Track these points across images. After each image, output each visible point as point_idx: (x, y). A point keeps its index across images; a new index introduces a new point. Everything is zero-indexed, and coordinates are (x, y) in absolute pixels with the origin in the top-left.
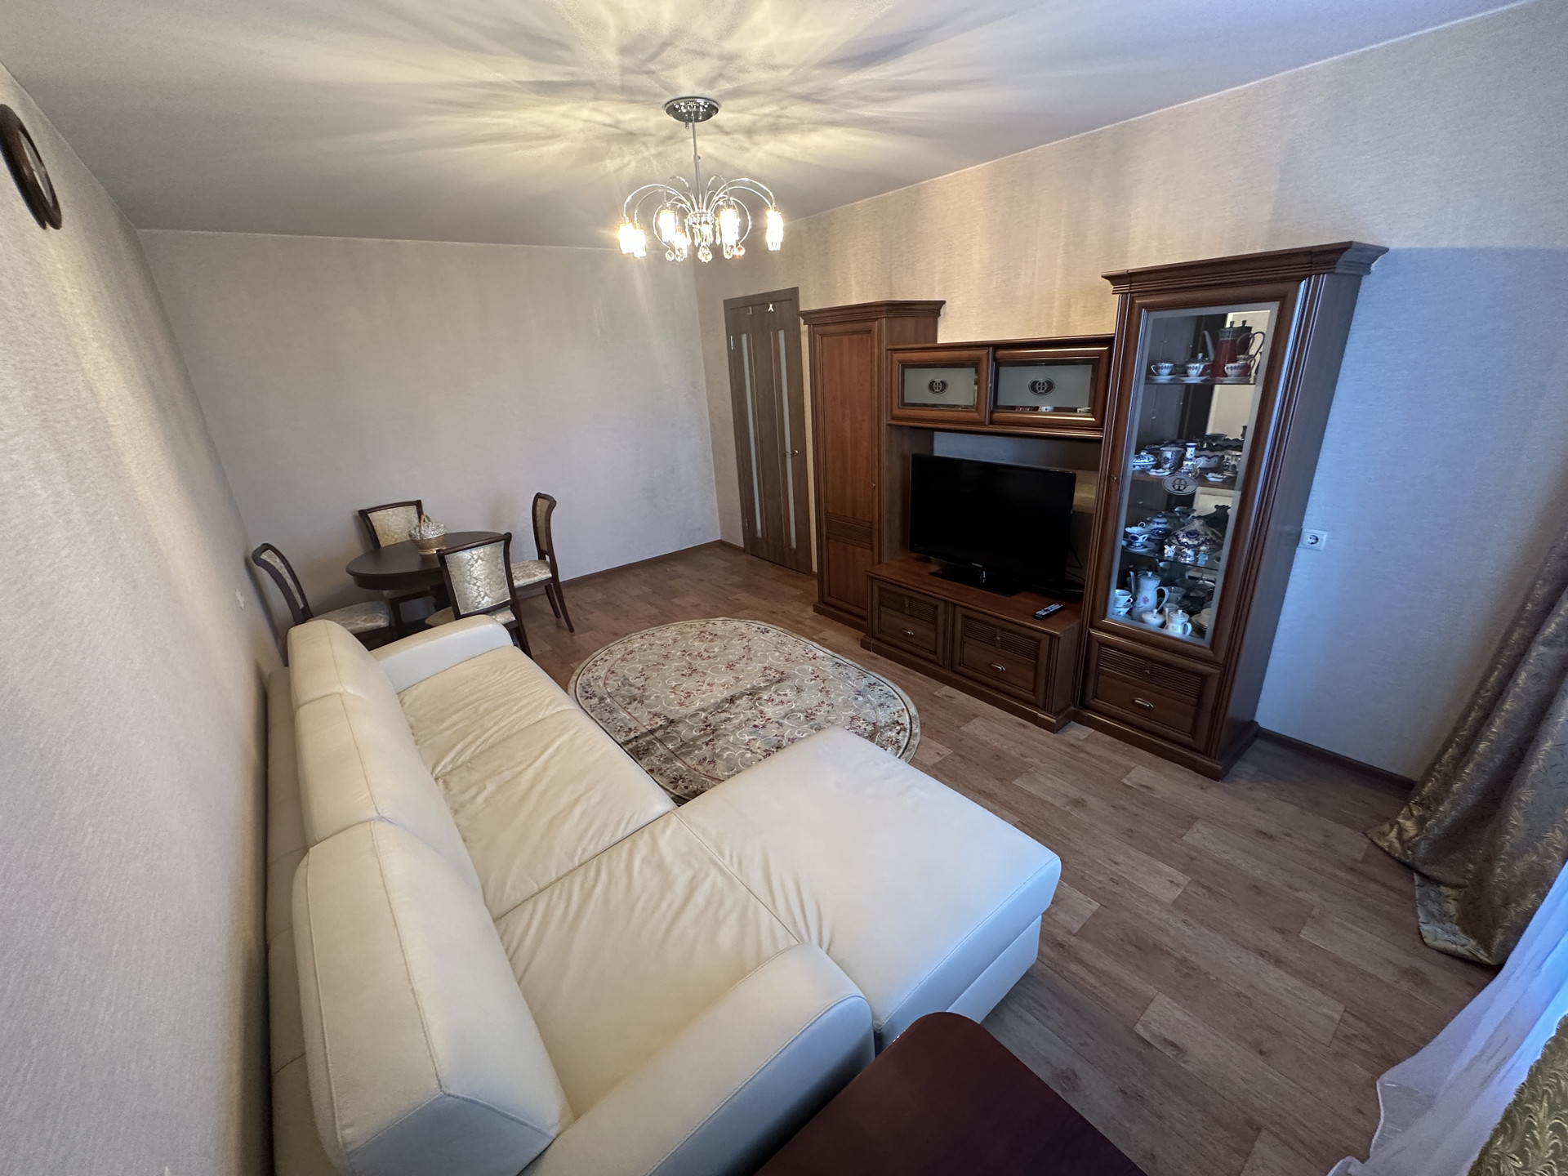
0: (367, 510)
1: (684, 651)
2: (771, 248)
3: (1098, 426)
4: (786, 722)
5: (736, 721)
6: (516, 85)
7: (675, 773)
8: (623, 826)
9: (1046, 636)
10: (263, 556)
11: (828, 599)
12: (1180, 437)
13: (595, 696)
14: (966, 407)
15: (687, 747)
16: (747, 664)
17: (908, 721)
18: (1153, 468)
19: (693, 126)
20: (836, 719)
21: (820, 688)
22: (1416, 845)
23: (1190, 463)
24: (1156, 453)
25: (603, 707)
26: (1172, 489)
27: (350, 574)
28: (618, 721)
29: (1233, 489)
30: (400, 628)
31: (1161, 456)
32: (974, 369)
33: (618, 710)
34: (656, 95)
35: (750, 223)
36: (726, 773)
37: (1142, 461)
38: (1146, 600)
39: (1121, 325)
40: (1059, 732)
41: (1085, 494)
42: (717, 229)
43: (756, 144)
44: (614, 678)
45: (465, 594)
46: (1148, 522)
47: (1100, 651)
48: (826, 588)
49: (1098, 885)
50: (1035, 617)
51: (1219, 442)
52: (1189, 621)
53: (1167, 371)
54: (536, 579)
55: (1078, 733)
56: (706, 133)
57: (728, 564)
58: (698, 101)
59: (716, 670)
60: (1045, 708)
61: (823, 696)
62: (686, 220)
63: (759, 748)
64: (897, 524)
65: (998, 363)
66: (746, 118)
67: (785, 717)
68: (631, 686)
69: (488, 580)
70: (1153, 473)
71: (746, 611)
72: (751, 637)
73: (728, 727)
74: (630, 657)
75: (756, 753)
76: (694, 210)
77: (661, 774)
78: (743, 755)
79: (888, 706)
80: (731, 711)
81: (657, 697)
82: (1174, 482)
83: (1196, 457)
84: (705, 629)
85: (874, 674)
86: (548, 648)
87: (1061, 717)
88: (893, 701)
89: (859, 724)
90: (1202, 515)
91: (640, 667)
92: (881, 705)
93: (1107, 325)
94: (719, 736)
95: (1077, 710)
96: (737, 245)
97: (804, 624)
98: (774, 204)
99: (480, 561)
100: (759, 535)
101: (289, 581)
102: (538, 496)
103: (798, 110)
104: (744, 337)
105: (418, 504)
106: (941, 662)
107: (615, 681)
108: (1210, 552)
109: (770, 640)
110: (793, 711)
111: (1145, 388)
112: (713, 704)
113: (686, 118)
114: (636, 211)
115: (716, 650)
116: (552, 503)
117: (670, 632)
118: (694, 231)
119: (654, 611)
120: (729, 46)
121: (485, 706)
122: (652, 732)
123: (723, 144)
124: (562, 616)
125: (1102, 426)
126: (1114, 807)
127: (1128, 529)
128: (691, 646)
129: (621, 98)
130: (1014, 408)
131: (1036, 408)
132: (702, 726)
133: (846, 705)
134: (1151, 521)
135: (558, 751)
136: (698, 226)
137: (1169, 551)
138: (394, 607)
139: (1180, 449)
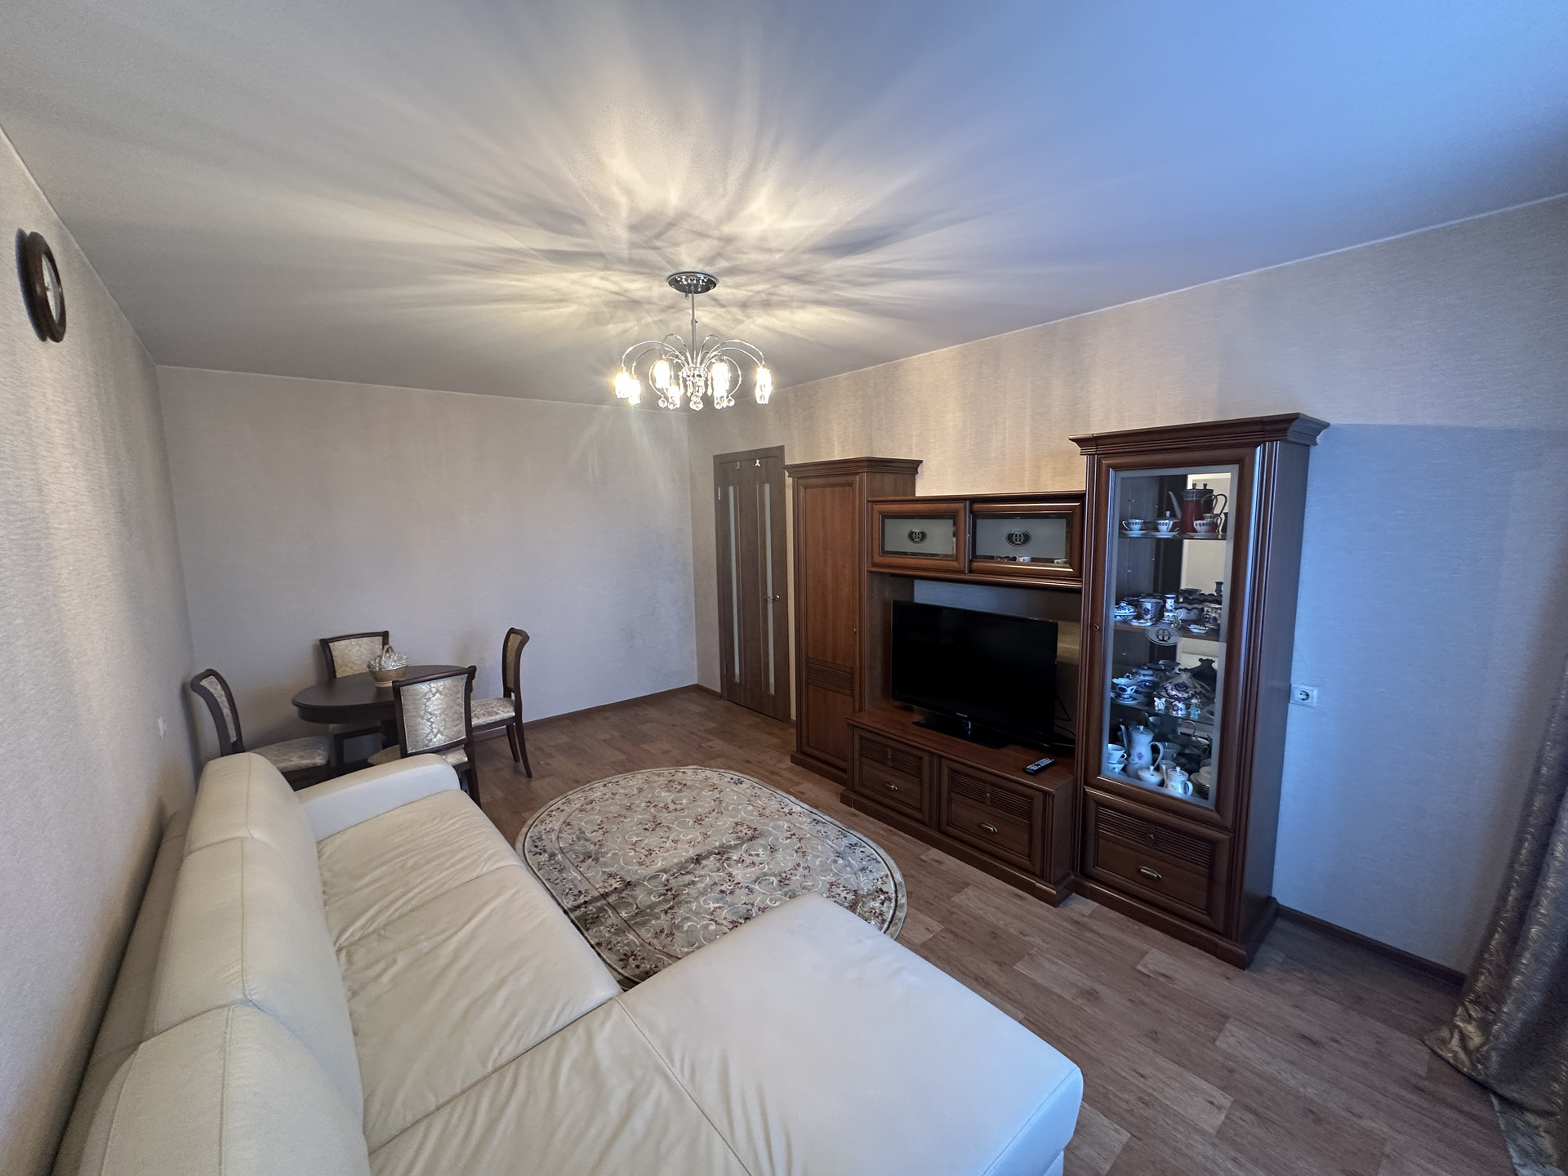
0: (329, 639)
1: (649, 802)
2: (759, 401)
3: (1077, 576)
4: (757, 887)
5: (700, 886)
6: (533, 252)
7: (626, 948)
8: (554, 1016)
9: (1038, 793)
10: (204, 683)
11: (806, 749)
12: (1155, 590)
13: (545, 851)
14: (946, 556)
15: (643, 915)
16: (717, 819)
17: (893, 889)
18: (1134, 618)
19: (693, 297)
20: (813, 885)
21: (796, 848)
22: (1487, 1057)
23: (1171, 614)
24: (1136, 605)
25: (552, 865)
26: (1157, 640)
27: (297, 705)
28: (567, 882)
29: (1218, 641)
30: (341, 765)
31: (1141, 607)
32: (951, 521)
33: (569, 868)
34: (661, 269)
35: (740, 379)
36: (686, 950)
37: (1123, 611)
38: (1140, 756)
39: (1091, 485)
40: (1061, 905)
41: (1069, 645)
42: (709, 382)
43: (749, 317)
44: (569, 831)
45: (416, 731)
46: (1134, 674)
47: (1097, 813)
48: (805, 735)
49: (1125, 1106)
50: (1026, 771)
51: (1194, 596)
52: (1189, 780)
53: (1137, 527)
54: (498, 718)
55: (1081, 907)
56: (702, 304)
57: (703, 709)
58: (699, 275)
59: (683, 824)
60: (1042, 877)
61: (799, 857)
62: (680, 373)
63: (725, 918)
64: (878, 670)
65: (976, 516)
66: (742, 294)
67: (755, 881)
68: (587, 840)
69: (443, 716)
70: (1135, 623)
71: (718, 760)
72: (723, 788)
73: (691, 892)
74: (590, 806)
75: (722, 925)
76: (689, 364)
77: (610, 949)
78: (706, 927)
79: (870, 871)
80: (696, 872)
81: (614, 854)
82: (1157, 632)
83: (1176, 609)
84: (675, 778)
85: (855, 833)
86: (499, 794)
87: (1061, 888)
88: (876, 865)
89: (839, 891)
90: (1189, 668)
91: (598, 818)
92: (863, 869)
93: (1078, 483)
94: (680, 902)
95: (1078, 879)
96: (727, 397)
97: (781, 776)
98: (763, 362)
99: (438, 694)
100: (737, 679)
101: (226, 711)
102: (512, 631)
103: (788, 289)
104: (731, 489)
105: (385, 636)
106: (927, 820)
107: (569, 834)
108: (1202, 706)
109: (743, 792)
110: (765, 874)
111: (1119, 542)
112: (677, 864)
113: (687, 290)
114: (635, 364)
115: (684, 801)
116: (525, 638)
117: (636, 780)
118: (688, 383)
119: (621, 757)
120: (727, 229)
121: (415, 859)
122: (604, 896)
123: (720, 315)
124: (521, 761)
125: (1081, 576)
126: (1130, 1000)
127: (1115, 681)
128: (656, 797)
129: (627, 269)
130: (992, 558)
131: (1014, 559)
132: (662, 890)
133: (825, 869)
134: (1136, 673)
135: (490, 915)
136: (691, 378)
137: (1159, 704)
138: (338, 745)
139: (1159, 601)
